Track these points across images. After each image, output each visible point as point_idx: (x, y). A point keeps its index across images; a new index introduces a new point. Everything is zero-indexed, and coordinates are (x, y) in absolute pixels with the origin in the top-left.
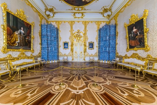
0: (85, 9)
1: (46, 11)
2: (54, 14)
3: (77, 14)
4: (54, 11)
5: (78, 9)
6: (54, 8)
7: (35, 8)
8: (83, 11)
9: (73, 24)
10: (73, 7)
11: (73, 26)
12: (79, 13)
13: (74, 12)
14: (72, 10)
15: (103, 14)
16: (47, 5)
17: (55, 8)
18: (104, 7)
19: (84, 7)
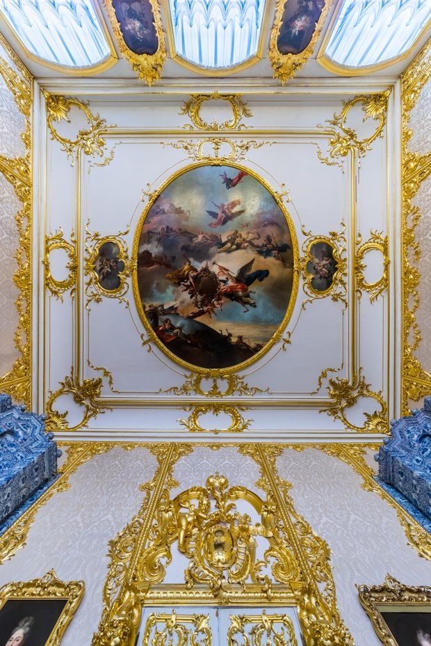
0: (246, 389)
1: (61, 392)
2: (89, 413)
3: (210, 414)
4: (98, 395)
5: (215, 387)
6: (105, 381)
7: (29, 340)
8: (235, 398)
9: (180, 454)
10: (191, 376)
11: (179, 462)
12: (216, 408)
13: (191, 405)
14: (185, 389)
15: (340, 414)
16: (86, 363)
17: (110, 383)
18: (324, 375)
19: (240, 374)
